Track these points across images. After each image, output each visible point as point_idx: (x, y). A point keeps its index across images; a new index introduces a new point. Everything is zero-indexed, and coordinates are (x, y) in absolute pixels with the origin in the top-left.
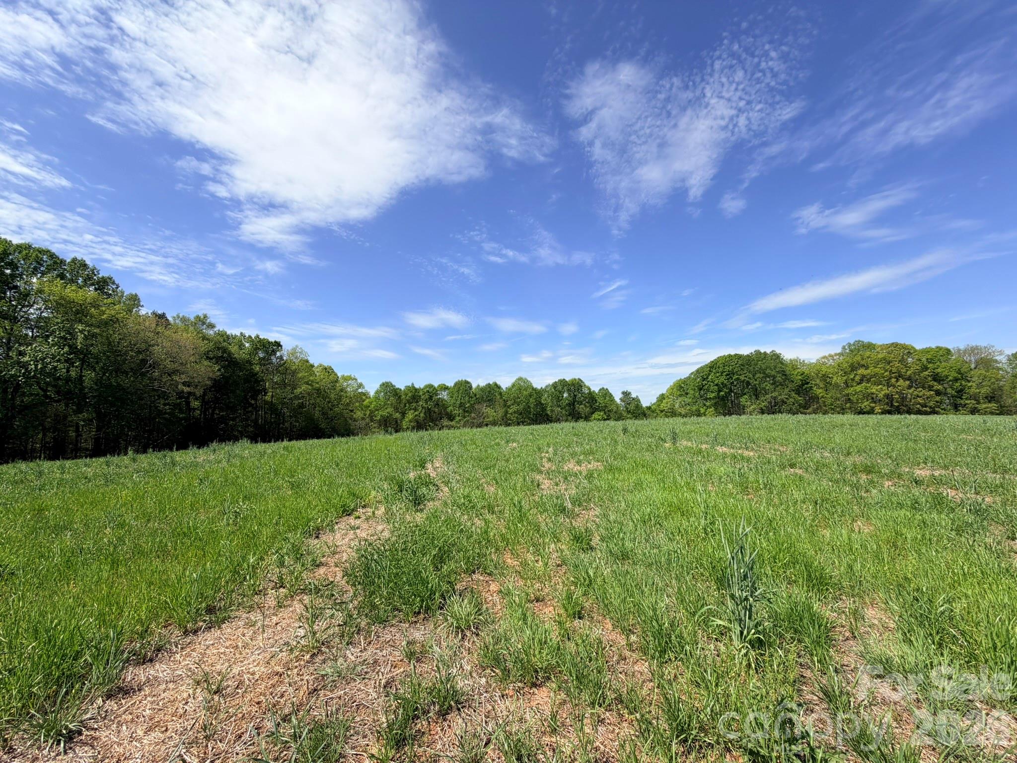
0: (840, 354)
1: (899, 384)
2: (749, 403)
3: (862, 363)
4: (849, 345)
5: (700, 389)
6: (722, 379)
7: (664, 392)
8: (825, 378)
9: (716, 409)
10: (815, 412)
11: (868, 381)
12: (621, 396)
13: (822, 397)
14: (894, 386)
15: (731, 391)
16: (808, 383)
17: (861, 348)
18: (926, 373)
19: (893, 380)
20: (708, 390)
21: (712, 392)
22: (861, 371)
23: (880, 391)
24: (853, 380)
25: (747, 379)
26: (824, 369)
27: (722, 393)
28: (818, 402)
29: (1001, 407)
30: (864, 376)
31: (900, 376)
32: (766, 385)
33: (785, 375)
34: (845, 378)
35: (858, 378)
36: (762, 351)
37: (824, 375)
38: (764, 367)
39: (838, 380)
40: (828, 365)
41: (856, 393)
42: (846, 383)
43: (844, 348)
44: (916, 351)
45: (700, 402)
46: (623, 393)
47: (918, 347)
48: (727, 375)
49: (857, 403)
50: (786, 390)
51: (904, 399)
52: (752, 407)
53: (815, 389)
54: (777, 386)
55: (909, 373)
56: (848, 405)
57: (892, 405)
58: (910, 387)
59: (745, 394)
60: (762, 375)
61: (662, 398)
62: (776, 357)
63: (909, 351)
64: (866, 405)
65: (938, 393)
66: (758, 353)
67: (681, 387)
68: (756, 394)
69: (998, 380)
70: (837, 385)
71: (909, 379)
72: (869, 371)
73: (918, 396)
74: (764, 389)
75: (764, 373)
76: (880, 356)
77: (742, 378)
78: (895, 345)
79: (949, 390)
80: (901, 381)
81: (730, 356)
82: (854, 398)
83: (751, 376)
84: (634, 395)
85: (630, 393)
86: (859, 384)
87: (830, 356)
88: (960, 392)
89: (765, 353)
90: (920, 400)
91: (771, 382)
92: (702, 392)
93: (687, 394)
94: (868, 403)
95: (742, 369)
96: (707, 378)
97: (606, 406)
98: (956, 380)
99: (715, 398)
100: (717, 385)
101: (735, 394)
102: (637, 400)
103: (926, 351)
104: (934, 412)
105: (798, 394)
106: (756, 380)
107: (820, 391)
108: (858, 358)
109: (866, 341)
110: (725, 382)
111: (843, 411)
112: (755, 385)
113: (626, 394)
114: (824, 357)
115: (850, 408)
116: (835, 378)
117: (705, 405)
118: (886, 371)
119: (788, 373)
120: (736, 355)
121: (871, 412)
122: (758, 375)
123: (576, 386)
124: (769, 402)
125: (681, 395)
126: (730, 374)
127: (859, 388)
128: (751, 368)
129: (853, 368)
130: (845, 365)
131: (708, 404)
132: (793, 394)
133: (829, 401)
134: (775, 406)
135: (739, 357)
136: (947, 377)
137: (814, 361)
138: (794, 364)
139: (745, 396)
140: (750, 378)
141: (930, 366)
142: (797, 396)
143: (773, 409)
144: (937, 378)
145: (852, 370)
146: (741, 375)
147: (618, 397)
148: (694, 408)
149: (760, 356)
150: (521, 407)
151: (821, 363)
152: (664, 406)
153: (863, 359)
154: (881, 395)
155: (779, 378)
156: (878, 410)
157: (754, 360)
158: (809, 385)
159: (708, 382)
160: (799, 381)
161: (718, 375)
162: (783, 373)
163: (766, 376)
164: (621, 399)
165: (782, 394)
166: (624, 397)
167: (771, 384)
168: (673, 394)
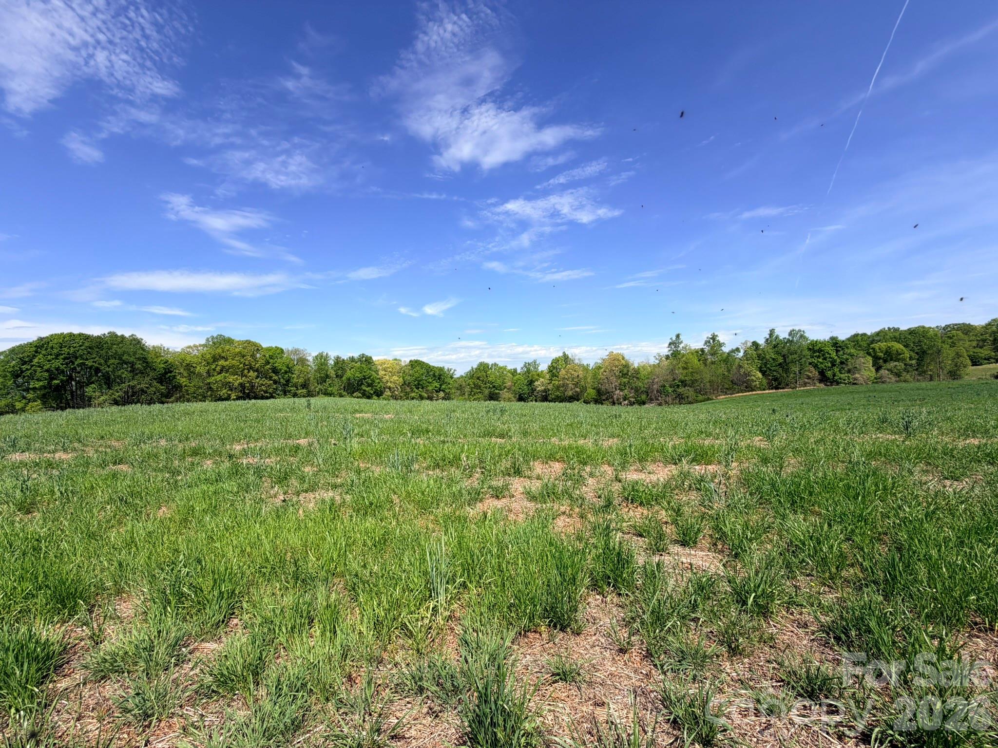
0: (204, 346)
1: (250, 374)
2: (97, 393)
3: (223, 355)
4: (213, 338)
5: (17, 376)
6: (57, 363)
8: (189, 367)
9: (44, 403)
10: (177, 400)
11: (227, 371)
13: (186, 386)
14: (246, 376)
15: (71, 378)
16: (171, 372)
17: (222, 341)
18: (268, 366)
19: (246, 371)
20: (31, 377)
21: (38, 380)
22: (222, 362)
23: (236, 380)
24: (214, 370)
25: (96, 365)
26: (188, 359)
27: (56, 382)
28: (181, 391)
29: (309, 391)
30: (223, 367)
31: (251, 368)
32: (123, 373)
33: (147, 363)
34: (207, 368)
35: (218, 369)
36: (119, 334)
37: (188, 365)
38: (120, 351)
39: (201, 369)
40: (192, 355)
41: (216, 382)
42: (208, 372)
43: (208, 340)
44: (262, 348)
45: (16, 394)
47: (265, 345)
48: (65, 358)
49: (217, 391)
50: (147, 379)
51: (253, 386)
52: (102, 398)
53: (178, 378)
54: (137, 374)
55: (257, 365)
57: (244, 393)
58: (257, 377)
59: (93, 383)
60: (117, 361)
62: (136, 342)
63: (258, 348)
64: (224, 392)
65: (275, 382)
66: (113, 335)
68: (108, 382)
69: (308, 373)
70: (200, 375)
71: (257, 371)
72: (227, 363)
73: (262, 385)
74: (120, 377)
75: (120, 359)
76: (237, 350)
77: (89, 363)
78: (248, 342)
79: (282, 380)
80: (252, 372)
81: (71, 335)
82: (214, 387)
83: (103, 361)
86: (219, 373)
87: (195, 346)
88: (288, 381)
89: (123, 337)
90: (263, 388)
91: (129, 369)
92: (20, 380)
94: (226, 391)
95: (89, 352)
96: (31, 361)
98: (286, 372)
99: (44, 387)
100: (47, 371)
101: (77, 382)
103: (269, 349)
104: (272, 397)
105: (161, 382)
106: (109, 367)
107: (184, 379)
108: (219, 351)
109: (226, 336)
110: (62, 367)
111: (204, 399)
112: (107, 372)
114: (189, 347)
115: (211, 395)
116: (198, 368)
117: (25, 398)
118: (241, 363)
119: (150, 360)
120: (80, 335)
121: (228, 398)
122: (111, 361)
124: (125, 392)
126: (70, 358)
127: (219, 377)
128: (103, 352)
129: (215, 359)
130: (208, 356)
131: (30, 396)
132: (155, 383)
133: (192, 390)
134: (133, 396)
135: (87, 337)
136: (281, 370)
137: (179, 350)
138: (157, 352)
139: (94, 386)
140: (100, 364)
141: (271, 361)
142: (159, 385)
143: (130, 398)
144: (275, 371)
145: (214, 361)
146: (87, 359)
148: (4, 403)
149: (115, 340)
151: (185, 352)
153: (223, 352)
154: (236, 384)
155: (139, 366)
156: (233, 396)
157: (106, 343)
158: (173, 374)
159: (32, 366)
160: (162, 369)
161: (49, 357)
162: (144, 360)
163: (123, 363)
165: (142, 382)
167: (129, 372)
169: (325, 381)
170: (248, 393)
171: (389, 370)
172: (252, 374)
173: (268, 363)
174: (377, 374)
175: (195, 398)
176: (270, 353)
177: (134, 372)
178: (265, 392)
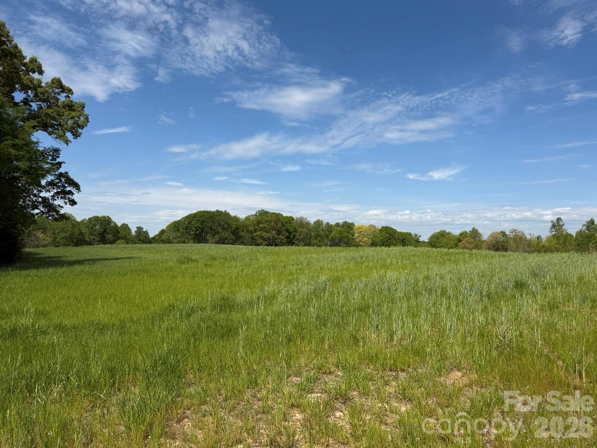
0: (256, 215)
2: (210, 238)
3: (262, 221)
4: (259, 211)
5: (187, 229)
6: (199, 224)
7: (165, 228)
9: (194, 240)
10: (240, 244)
11: (262, 230)
12: (136, 229)
13: (244, 237)
14: (271, 233)
16: (238, 229)
17: (263, 213)
19: (271, 230)
20: (191, 230)
21: (193, 231)
22: (261, 225)
23: (266, 235)
24: (258, 229)
25: (210, 226)
26: (247, 222)
27: (198, 232)
28: (242, 239)
30: (261, 227)
32: (219, 229)
33: (229, 225)
34: (254, 228)
35: (259, 228)
36: (220, 210)
38: (219, 219)
40: (249, 221)
41: (257, 236)
43: (256, 212)
44: (283, 217)
45: (186, 236)
46: (137, 228)
47: (285, 215)
48: (201, 222)
49: (257, 240)
50: (228, 233)
51: (274, 239)
52: (212, 240)
53: (241, 232)
56: (254, 242)
57: (269, 242)
58: (277, 234)
59: (210, 233)
60: (218, 224)
61: (162, 232)
64: (259, 241)
67: (176, 226)
68: (215, 233)
71: (277, 230)
72: (263, 225)
73: (279, 238)
74: (218, 231)
76: (269, 218)
77: (208, 225)
78: (275, 214)
79: (290, 236)
84: (144, 230)
85: (142, 228)
86: (259, 231)
87: (251, 215)
88: (294, 237)
90: (279, 240)
92: (188, 231)
93: (179, 230)
95: (209, 220)
96: (191, 223)
97: (126, 236)
98: (293, 232)
99: (194, 234)
100: (195, 227)
101: (205, 233)
102: (146, 233)
103: (286, 218)
105: (234, 234)
106: (215, 226)
107: (244, 233)
108: (260, 219)
109: (265, 210)
110: (200, 226)
111: (251, 244)
112: (214, 229)
113: (139, 229)
114: (249, 216)
116: (250, 228)
117: (188, 238)
118: (269, 226)
119: (231, 223)
120: (207, 211)
121: (262, 244)
123: (106, 222)
125: (174, 232)
126: (203, 221)
127: (258, 233)
128: (213, 219)
129: (259, 223)
130: (255, 222)
131: (190, 237)
133: (247, 239)
136: (290, 230)
140: (212, 225)
141: (286, 225)
142: (232, 236)
143: (222, 241)
146: (207, 222)
147: (134, 230)
148: (182, 240)
150: (68, 234)
152: (164, 237)
153: (262, 219)
154: (266, 237)
155: (226, 226)
156: (264, 244)
157: (215, 215)
158: (239, 231)
159: (191, 225)
160: (234, 228)
161: (197, 221)
162: (227, 223)
163: (220, 225)
164: (136, 232)
165: (226, 234)
166: (138, 231)
167: (222, 229)
168: (170, 230)
169: (317, 239)
170: (272, 243)
171: (362, 233)
172: (274, 232)
173: (283, 226)
174: (353, 235)
175: (248, 243)
176: (286, 220)
177: (224, 229)
178: (281, 242)
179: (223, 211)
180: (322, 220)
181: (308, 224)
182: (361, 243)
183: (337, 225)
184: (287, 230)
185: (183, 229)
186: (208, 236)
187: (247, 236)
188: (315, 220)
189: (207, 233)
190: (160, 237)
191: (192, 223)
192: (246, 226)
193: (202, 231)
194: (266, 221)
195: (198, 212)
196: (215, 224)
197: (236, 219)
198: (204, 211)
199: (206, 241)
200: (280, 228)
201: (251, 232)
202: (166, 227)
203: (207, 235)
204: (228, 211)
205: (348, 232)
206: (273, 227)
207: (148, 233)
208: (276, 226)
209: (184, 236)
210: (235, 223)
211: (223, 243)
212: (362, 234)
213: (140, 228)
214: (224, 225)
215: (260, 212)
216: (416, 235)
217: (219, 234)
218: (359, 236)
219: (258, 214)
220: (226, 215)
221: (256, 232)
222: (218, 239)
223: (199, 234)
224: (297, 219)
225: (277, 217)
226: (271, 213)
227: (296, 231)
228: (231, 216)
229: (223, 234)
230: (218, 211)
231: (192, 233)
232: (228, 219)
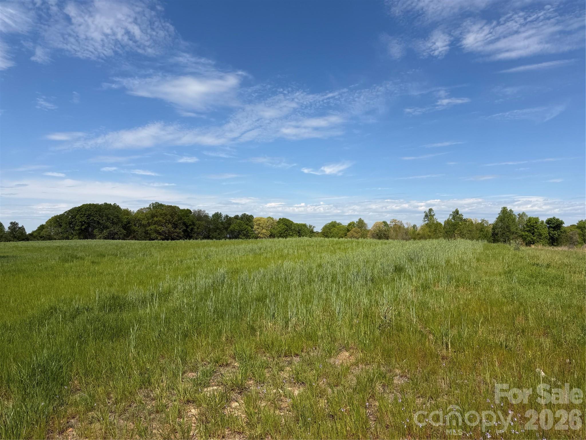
0: (149, 208)
2: (98, 234)
3: (156, 214)
4: (153, 204)
6: (84, 219)
7: (44, 223)
9: (79, 236)
10: (132, 239)
11: (157, 224)
12: (9, 225)
14: (167, 227)
16: (130, 223)
17: (157, 206)
19: (167, 224)
20: (75, 225)
21: (78, 226)
22: (155, 219)
24: (152, 222)
25: (98, 220)
26: (140, 216)
27: (83, 227)
28: (134, 234)
30: (156, 221)
31: (170, 222)
33: (119, 218)
34: (147, 222)
35: (154, 222)
36: (109, 203)
38: (108, 213)
40: (141, 214)
42: (149, 224)
43: (150, 205)
44: (180, 210)
46: (11, 223)
48: (87, 216)
49: (151, 234)
50: (118, 227)
51: (170, 233)
52: (100, 236)
53: (133, 227)
56: (147, 236)
57: (165, 236)
59: (97, 228)
60: (106, 218)
61: (42, 227)
63: (176, 210)
65: (184, 231)
71: (173, 224)
73: (175, 232)
76: (164, 211)
77: (95, 219)
78: (171, 207)
79: (188, 230)
82: (150, 232)
84: (20, 226)
85: (17, 224)
86: (154, 225)
87: (144, 208)
88: (192, 230)
90: (176, 234)
92: (71, 226)
93: (61, 226)
94: (155, 235)
95: (96, 214)
96: (75, 217)
98: (190, 225)
99: (79, 229)
100: (81, 222)
101: (92, 228)
102: (22, 229)
103: (183, 210)
105: (124, 229)
108: (154, 212)
111: (145, 239)
113: (14, 225)
114: (142, 209)
115: (149, 237)
116: (143, 222)
117: (72, 234)
118: (164, 219)
120: (93, 205)
121: (156, 239)
125: (56, 227)
126: (89, 215)
127: (153, 227)
128: (101, 213)
129: (153, 216)
130: (148, 215)
131: (74, 233)
132: (122, 229)
133: (139, 233)
135: (96, 206)
136: (188, 223)
137: (135, 211)
139: (97, 230)
140: (100, 219)
141: (183, 218)
143: (112, 236)
145: (151, 218)
146: (95, 217)
147: (6, 226)
148: (65, 236)
151: (138, 212)
152: (43, 233)
154: (161, 231)
155: (115, 220)
156: (159, 238)
157: (103, 209)
158: (130, 225)
159: (76, 219)
160: (125, 222)
161: (82, 216)
162: (117, 217)
163: (108, 219)
164: (9, 228)
165: (115, 229)
166: (12, 226)
167: (111, 223)
168: (51, 226)
170: (168, 237)
172: (170, 226)
173: (180, 219)
174: (252, 228)
175: (141, 238)
176: (183, 213)
177: (113, 223)
178: (177, 236)
179: (112, 204)
180: (221, 213)
181: (206, 216)
182: (260, 235)
183: (236, 217)
184: (184, 224)
185: (66, 223)
186: (96, 232)
187: (140, 231)
188: (214, 213)
189: (94, 228)
190: (39, 233)
191: (77, 217)
192: (139, 220)
193: (89, 226)
194: (161, 215)
195: (83, 205)
196: (104, 218)
197: (127, 212)
198: (90, 205)
199: (92, 236)
200: (177, 221)
201: (144, 226)
202: (47, 223)
203: (93, 230)
204: (117, 204)
205: (247, 225)
206: (169, 220)
207: (24, 229)
208: (172, 220)
209: (67, 231)
210: (126, 216)
211: (113, 239)
212: (261, 226)
213: (14, 223)
214: (113, 219)
215: (155, 205)
216: (310, 226)
217: (108, 228)
218: (258, 228)
219: (152, 207)
220: (116, 208)
221: (149, 226)
222: (107, 234)
223: (85, 229)
224: (195, 212)
225: (173, 210)
226: (166, 206)
227: (194, 224)
228: (121, 209)
229: (112, 229)
230: (106, 204)
231: (77, 228)
232: (117, 212)
